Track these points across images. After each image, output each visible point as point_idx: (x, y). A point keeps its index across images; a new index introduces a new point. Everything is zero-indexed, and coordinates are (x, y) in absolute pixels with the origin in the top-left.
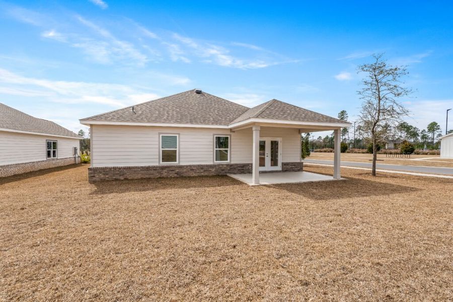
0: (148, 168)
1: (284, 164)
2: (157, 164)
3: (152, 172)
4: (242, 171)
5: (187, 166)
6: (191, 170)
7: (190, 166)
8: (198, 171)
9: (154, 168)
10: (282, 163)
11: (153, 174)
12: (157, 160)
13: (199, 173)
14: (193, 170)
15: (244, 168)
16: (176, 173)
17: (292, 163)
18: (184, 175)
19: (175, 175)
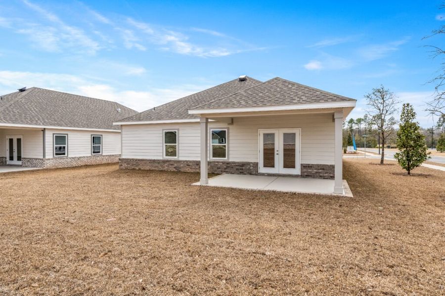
0: (154, 161)
1: (304, 166)
2: (160, 158)
3: (157, 164)
4: (241, 171)
5: (184, 161)
6: (188, 165)
7: (187, 161)
8: (193, 167)
9: (158, 162)
10: (301, 165)
11: (157, 167)
12: (161, 154)
13: (194, 169)
14: (189, 165)
15: (244, 168)
16: (175, 168)
17: (318, 165)
18: (182, 170)
19: (174, 169)
